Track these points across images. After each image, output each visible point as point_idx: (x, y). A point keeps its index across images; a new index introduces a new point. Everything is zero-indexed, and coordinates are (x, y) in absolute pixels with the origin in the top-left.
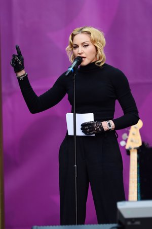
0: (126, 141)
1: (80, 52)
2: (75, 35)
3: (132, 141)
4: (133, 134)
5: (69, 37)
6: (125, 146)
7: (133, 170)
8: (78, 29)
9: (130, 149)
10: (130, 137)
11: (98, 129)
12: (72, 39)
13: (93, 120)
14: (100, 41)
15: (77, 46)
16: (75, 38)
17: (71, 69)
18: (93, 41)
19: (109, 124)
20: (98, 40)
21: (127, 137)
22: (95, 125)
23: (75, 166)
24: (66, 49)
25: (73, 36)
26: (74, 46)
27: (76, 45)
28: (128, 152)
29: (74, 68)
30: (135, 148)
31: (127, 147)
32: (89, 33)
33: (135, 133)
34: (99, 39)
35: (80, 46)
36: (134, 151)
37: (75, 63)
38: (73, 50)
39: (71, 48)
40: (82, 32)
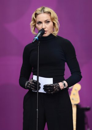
1: (44, 27)
2: (38, 14)
4: (74, 94)
11: (57, 89)
17: (37, 38)
18: (53, 19)
19: (64, 84)
22: (55, 87)
23: (37, 110)
24: (31, 24)
25: (36, 15)
29: (39, 37)
32: (49, 13)
35: (43, 23)
37: (39, 33)
38: (35, 24)
39: (33, 23)
40: (44, 12)
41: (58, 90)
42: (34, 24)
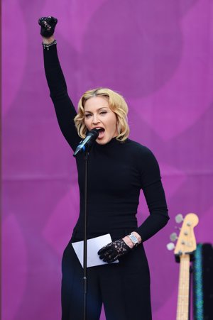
0: (175, 243)
1: (95, 121)
2: (87, 99)
3: (183, 244)
4: (186, 234)
5: (78, 102)
6: (174, 250)
7: (183, 283)
8: (90, 91)
9: (181, 254)
10: (181, 238)
11: (122, 249)
12: (83, 105)
13: (111, 241)
14: (121, 107)
15: (90, 114)
16: (88, 103)
17: (82, 146)
18: (113, 107)
20: (118, 105)
21: (176, 238)
22: (116, 247)
23: (85, 278)
24: (75, 119)
25: (84, 100)
26: (86, 113)
27: (89, 112)
28: (178, 258)
29: (86, 145)
30: (186, 253)
31: (176, 252)
32: (107, 96)
33: (188, 233)
34: (120, 104)
35: (95, 114)
36: (185, 257)
37: (89, 137)
38: (84, 119)
39: (81, 117)
40: (97, 95)
41: (124, 250)
42: (81, 119)
